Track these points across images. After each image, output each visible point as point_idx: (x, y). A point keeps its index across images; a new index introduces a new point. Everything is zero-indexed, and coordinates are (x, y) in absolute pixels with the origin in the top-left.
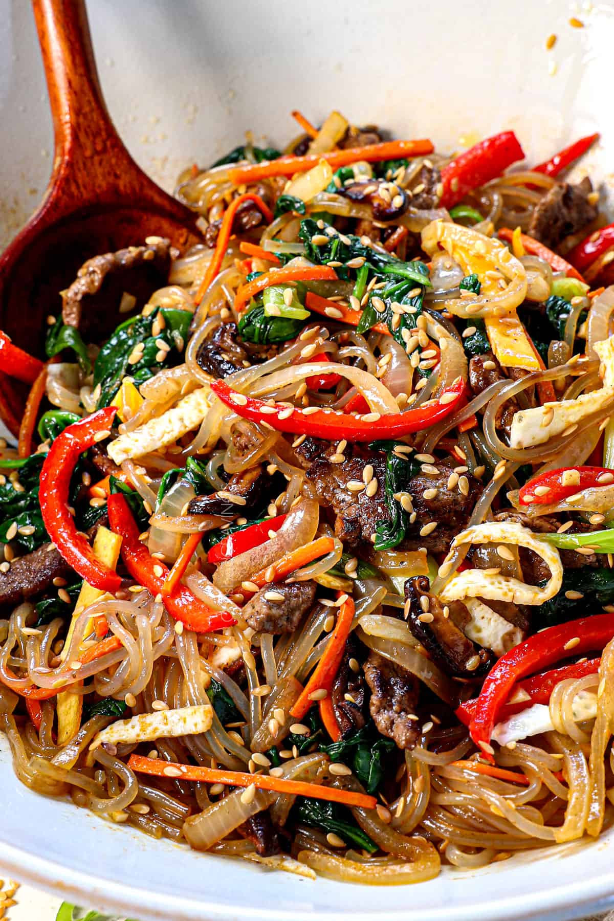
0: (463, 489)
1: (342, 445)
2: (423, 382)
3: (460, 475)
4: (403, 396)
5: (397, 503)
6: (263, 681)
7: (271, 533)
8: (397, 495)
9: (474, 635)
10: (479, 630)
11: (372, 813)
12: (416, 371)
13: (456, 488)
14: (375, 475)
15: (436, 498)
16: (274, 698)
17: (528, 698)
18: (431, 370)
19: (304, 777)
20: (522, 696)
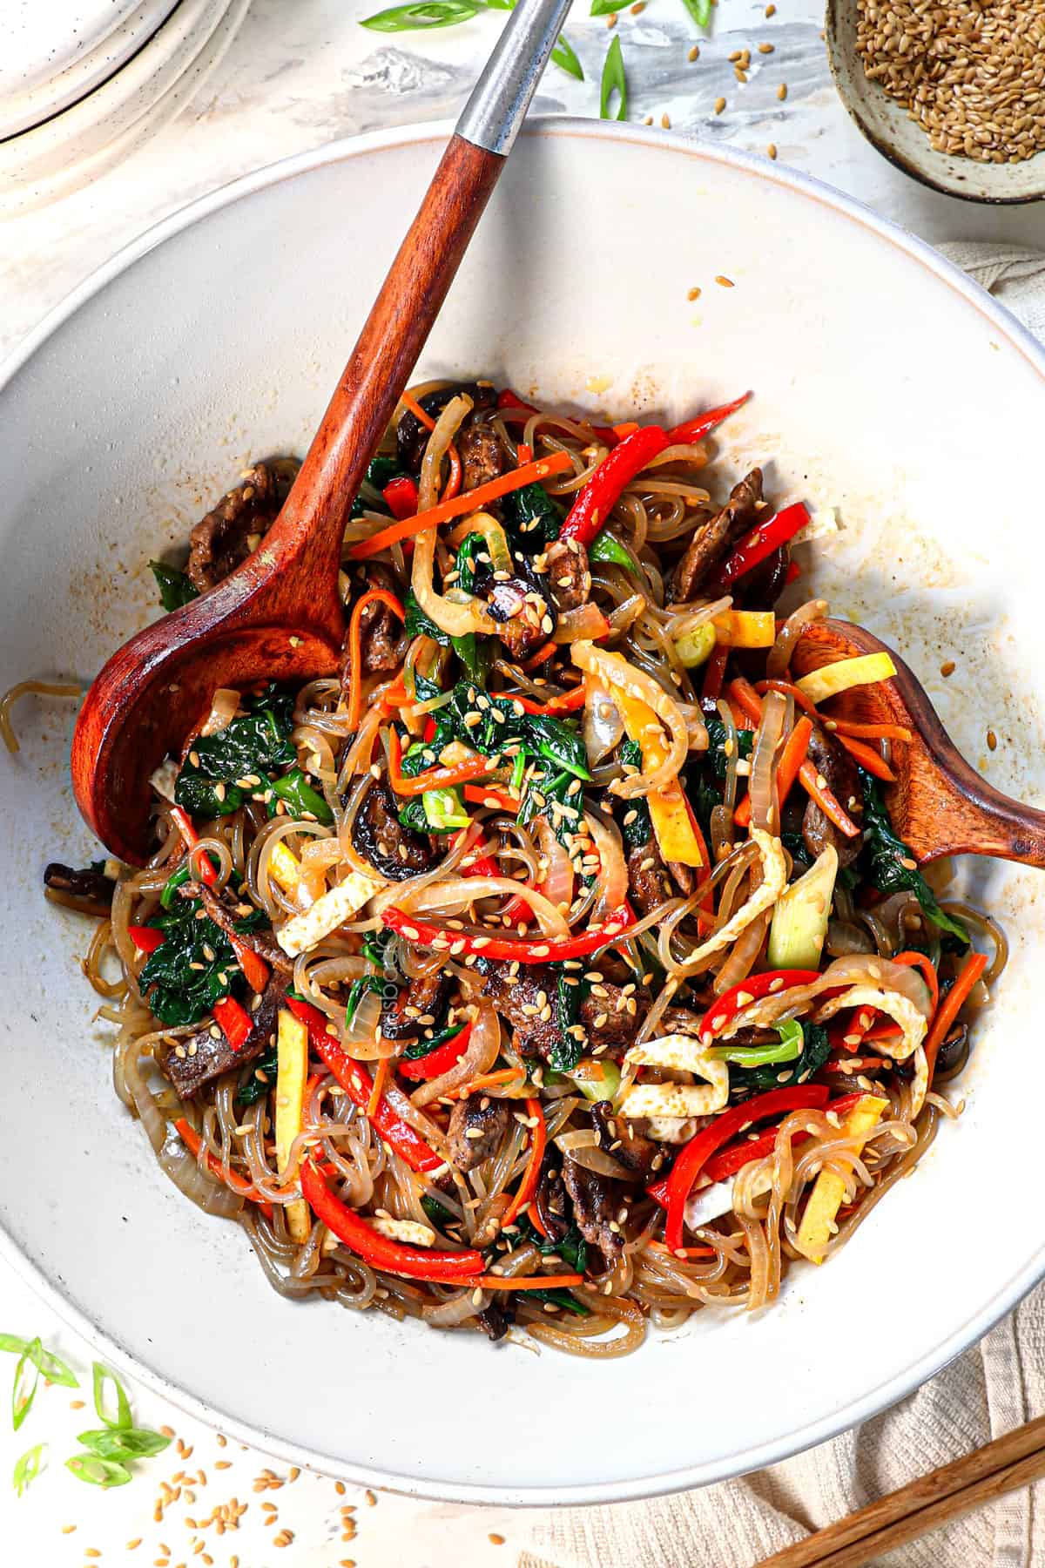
0: (632, 1009)
1: (515, 966)
2: (584, 891)
3: (628, 997)
4: (565, 905)
5: (571, 1036)
6: (474, 1196)
7: (459, 1058)
8: (572, 1029)
9: (654, 1136)
10: (657, 1132)
11: (582, 1287)
12: (578, 877)
13: (624, 1011)
14: (548, 1002)
15: (607, 1024)
16: (487, 1209)
17: (710, 1182)
18: (594, 876)
19: (523, 1274)
20: (705, 1181)
